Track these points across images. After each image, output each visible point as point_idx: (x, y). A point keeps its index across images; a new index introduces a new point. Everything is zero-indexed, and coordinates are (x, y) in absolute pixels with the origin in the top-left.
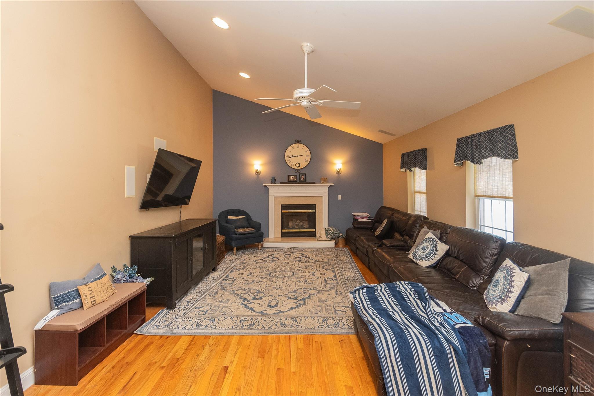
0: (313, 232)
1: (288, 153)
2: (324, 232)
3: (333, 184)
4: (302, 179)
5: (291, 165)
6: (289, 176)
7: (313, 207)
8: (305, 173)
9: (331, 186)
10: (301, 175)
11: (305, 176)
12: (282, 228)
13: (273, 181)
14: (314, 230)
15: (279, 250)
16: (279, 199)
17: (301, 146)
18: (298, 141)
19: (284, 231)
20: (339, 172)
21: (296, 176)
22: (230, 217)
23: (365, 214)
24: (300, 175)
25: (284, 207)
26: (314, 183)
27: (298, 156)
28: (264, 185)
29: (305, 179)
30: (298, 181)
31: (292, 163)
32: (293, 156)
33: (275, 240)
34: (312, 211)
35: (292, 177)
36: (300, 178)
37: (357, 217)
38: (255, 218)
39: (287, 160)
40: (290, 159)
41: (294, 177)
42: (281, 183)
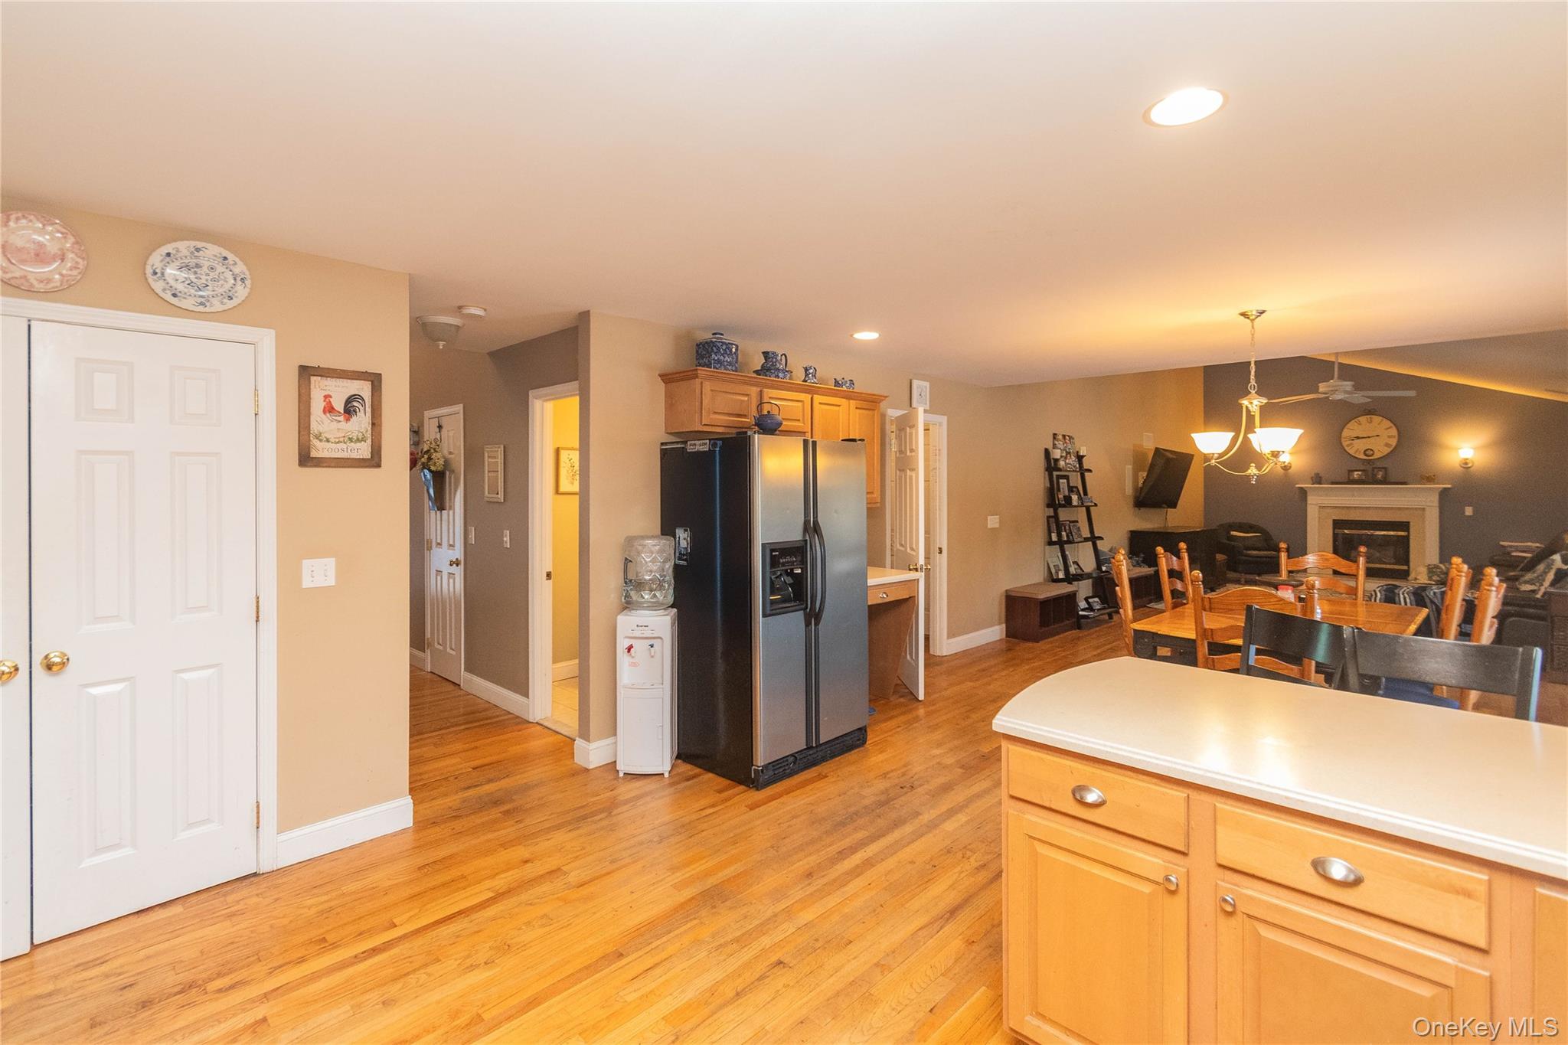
0: (1404, 570)
1: (1346, 433)
2: (1424, 570)
3: (1449, 486)
4: (1379, 476)
5: (1355, 453)
6: (1350, 471)
7: (1405, 526)
8: (1386, 466)
9: (1445, 489)
10: (1376, 470)
11: (1386, 471)
13: (1318, 480)
14: (1405, 567)
16: (1328, 511)
17: (1377, 419)
18: (1370, 411)
21: (1365, 471)
22: (1234, 533)
24: (1373, 470)
25: (1338, 524)
27: (1369, 437)
28: (1297, 486)
29: (1385, 476)
30: (1370, 479)
31: (1357, 449)
32: (1358, 438)
34: (1403, 534)
35: (1356, 473)
36: (1374, 475)
39: (1345, 444)
40: (1351, 444)
41: (1360, 473)
42: (1333, 483)
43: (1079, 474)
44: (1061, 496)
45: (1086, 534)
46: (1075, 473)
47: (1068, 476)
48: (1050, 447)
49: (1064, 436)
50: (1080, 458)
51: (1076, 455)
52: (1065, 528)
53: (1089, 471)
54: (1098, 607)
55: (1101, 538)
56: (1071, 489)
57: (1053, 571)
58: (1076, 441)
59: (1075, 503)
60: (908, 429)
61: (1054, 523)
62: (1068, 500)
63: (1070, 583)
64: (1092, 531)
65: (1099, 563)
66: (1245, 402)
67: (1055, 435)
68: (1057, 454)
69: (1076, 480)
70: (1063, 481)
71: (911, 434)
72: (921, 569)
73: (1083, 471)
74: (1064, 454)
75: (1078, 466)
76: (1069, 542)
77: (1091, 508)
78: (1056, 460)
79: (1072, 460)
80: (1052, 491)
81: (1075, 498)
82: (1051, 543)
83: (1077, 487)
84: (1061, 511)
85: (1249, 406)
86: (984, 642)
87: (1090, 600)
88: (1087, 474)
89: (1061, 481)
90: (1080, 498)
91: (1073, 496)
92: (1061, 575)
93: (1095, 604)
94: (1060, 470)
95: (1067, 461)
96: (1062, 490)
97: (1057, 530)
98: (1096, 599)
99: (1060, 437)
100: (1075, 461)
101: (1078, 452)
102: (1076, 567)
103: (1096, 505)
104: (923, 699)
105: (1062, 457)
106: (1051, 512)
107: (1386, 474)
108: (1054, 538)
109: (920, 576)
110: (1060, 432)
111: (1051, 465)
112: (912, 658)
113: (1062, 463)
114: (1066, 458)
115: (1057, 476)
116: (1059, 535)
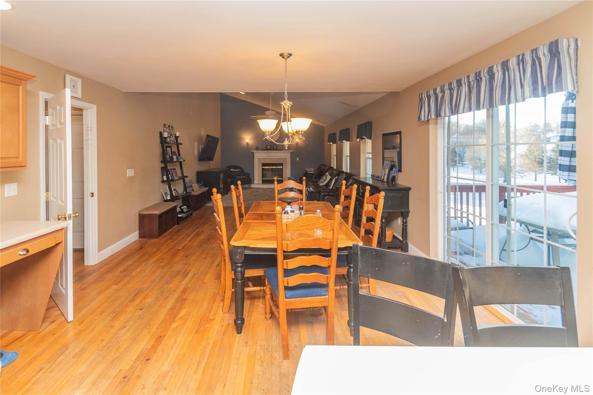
0: (281, 180)
3: (294, 151)
4: (275, 148)
6: (267, 146)
7: (281, 165)
9: (292, 152)
10: (274, 145)
12: (263, 177)
13: (257, 149)
15: (260, 189)
16: (261, 160)
19: (263, 179)
20: (297, 144)
21: (271, 146)
22: (232, 170)
23: (312, 169)
25: (263, 165)
26: (282, 150)
28: (251, 151)
29: (276, 148)
30: (272, 149)
33: (258, 184)
34: (281, 167)
35: (268, 146)
36: (274, 147)
37: (307, 171)
38: (246, 171)
41: (269, 146)
42: (262, 150)
43: (176, 145)
44: (168, 157)
45: (180, 175)
46: (174, 145)
47: (171, 146)
48: (162, 131)
49: (169, 126)
50: (176, 138)
51: (174, 136)
52: (170, 173)
53: (181, 144)
54: (185, 211)
55: (187, 177)
56: (173, 153)
57: (164, 196)
58: (175, 129)
59: (175, 160)
60: (58, 107)
61: (165, 170)
62: (172, 158)
63: (173, 201)
64: (182, 174)
65: (185, 189)
66: (283, 104)
67: (165, 125)
68: (166, 135)
69: (175, 149)
70: (169, 149)
71: (60, 110)
72: (70, 217)
73: (178, 144)
74: (169, 135)
75: (175, 141)
76: (173, 180)
77: (182, 162)
78: (166, 138)
79: (173, 138)
80: (164, 153)
81: (175, 157)
82: (163, 181)
83: (175, 152)
84: (168, 164)
85: (285, 106)
86: (125, 246)
87: (182, 208)
88: (180, 146)
89: (168, 149)
90: (177, 158)
91: (174, 157)
92: (169, 198)
93: (185, 209)
94: (168, 143)
95: (171, 139)
96: (168, 153)
97: (166, 174)
98: (185, 207)
99: (167, 126)
100: (174, 139)
101: (175, 135)
102: (175, 191)
103: (184, 161)
104: (72, 319)
105: (168, 136)
106: (163, 165)
107: (277, 147)
108: (165, 178)
109: (69, 224)
110: (168, 124)
111: (163, 140)
112: (62, 286)
113: (168, 140)
114: (170, 137)
115: (166, 146)
116: (168, 177)
